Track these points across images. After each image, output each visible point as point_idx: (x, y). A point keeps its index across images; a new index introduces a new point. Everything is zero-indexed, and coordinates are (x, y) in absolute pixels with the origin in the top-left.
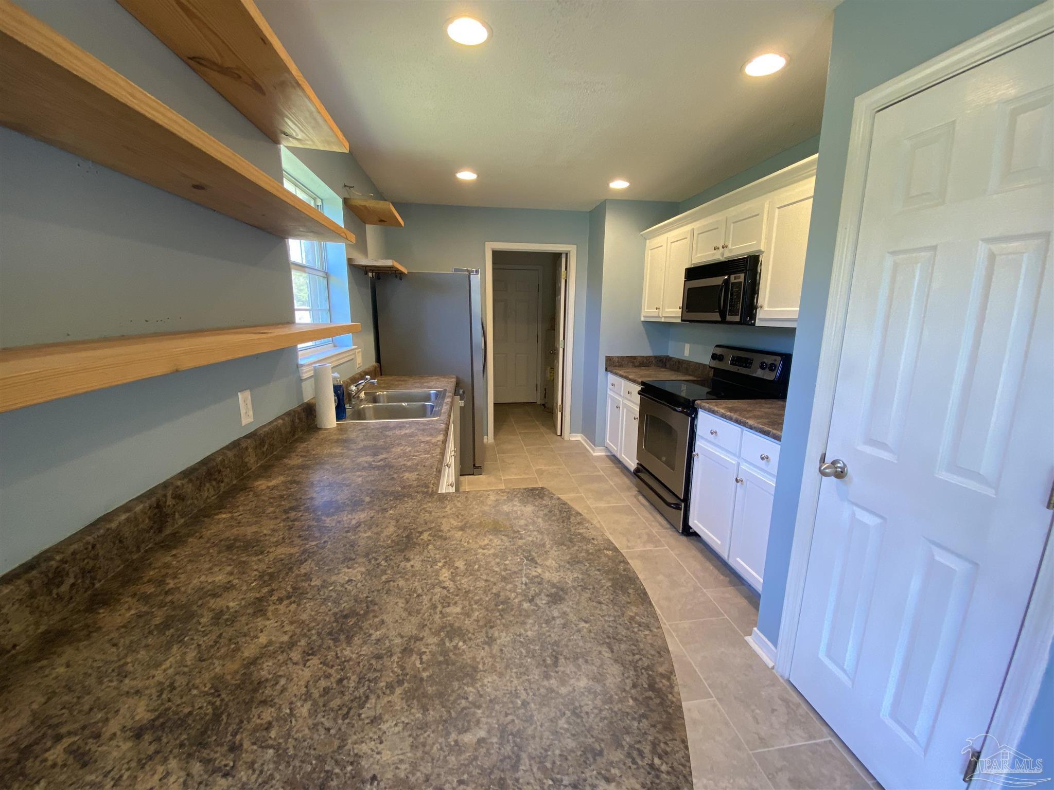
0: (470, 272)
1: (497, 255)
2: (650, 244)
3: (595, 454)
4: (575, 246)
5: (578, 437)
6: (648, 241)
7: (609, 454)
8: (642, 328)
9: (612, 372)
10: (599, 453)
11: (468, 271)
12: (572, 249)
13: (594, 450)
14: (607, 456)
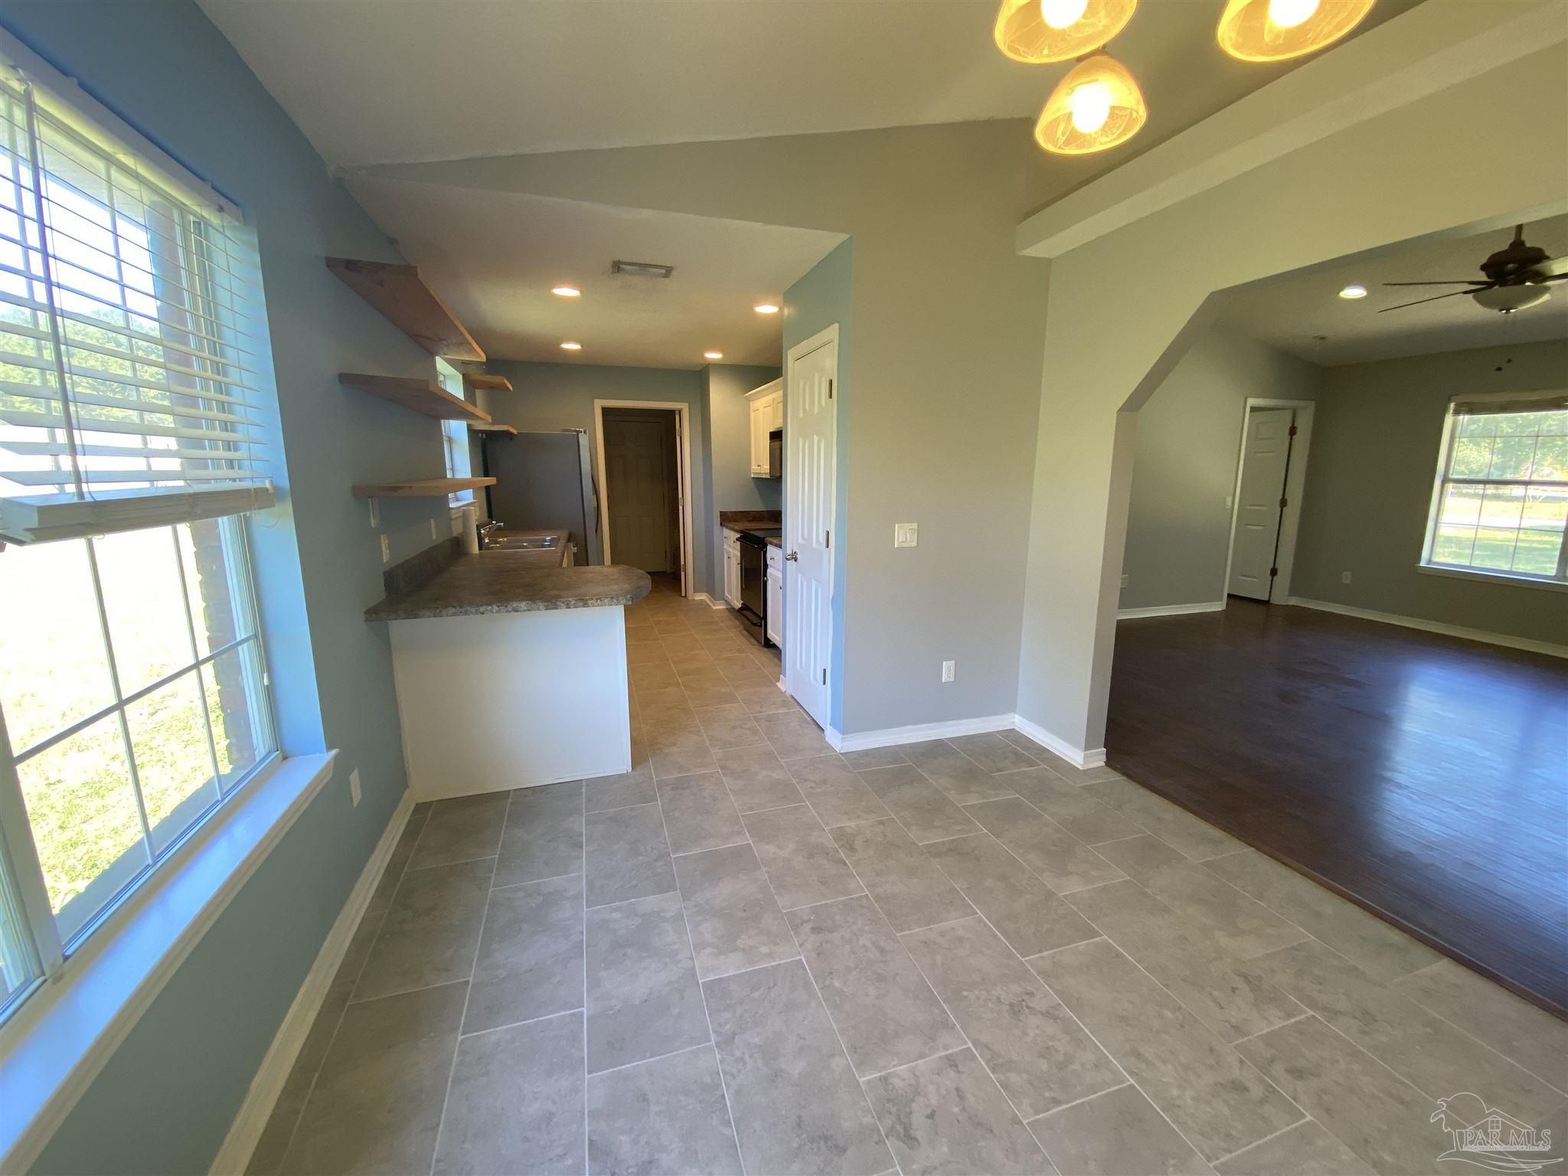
0: (578, 432)
1: (606, 411)
2: (754, 405)
3: (715, 608)
4: (687, 404)
5: (702, 597)
6: (751, 403)
7: (729, 607)
8: (752, 485)
9: (727, 527)
10: (720, 606)
11: (577, 431)
12: (684, 407)
13: (714, 605)
14: (727, 609)
